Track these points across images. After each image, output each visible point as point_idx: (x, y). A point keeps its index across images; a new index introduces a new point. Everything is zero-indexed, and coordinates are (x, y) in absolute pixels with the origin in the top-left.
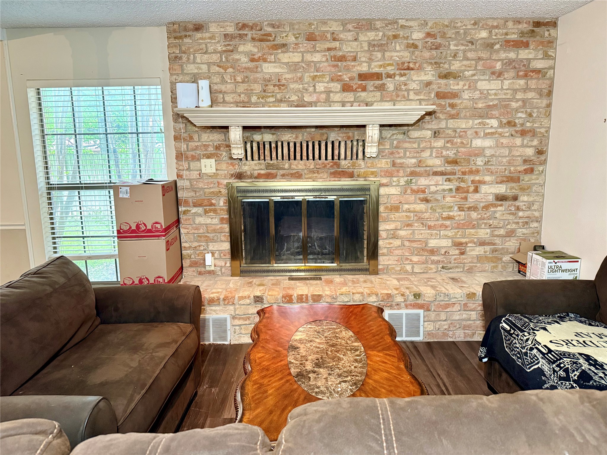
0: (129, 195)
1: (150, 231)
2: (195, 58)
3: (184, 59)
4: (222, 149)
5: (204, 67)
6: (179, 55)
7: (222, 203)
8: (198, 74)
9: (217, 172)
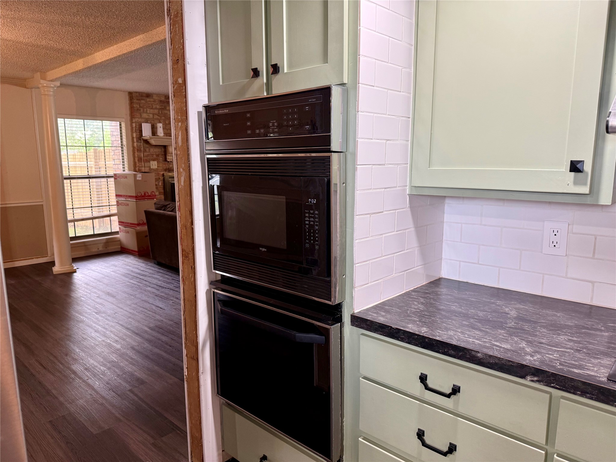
0: (141, 178)
1: (150, 196)
2: (147, 111)
3: (142, 111)
4: (160, 156)
5: (151, 116)
6: (139, 108)
7: (160, 184)
8: (148, 118)
9: (159, 168)
